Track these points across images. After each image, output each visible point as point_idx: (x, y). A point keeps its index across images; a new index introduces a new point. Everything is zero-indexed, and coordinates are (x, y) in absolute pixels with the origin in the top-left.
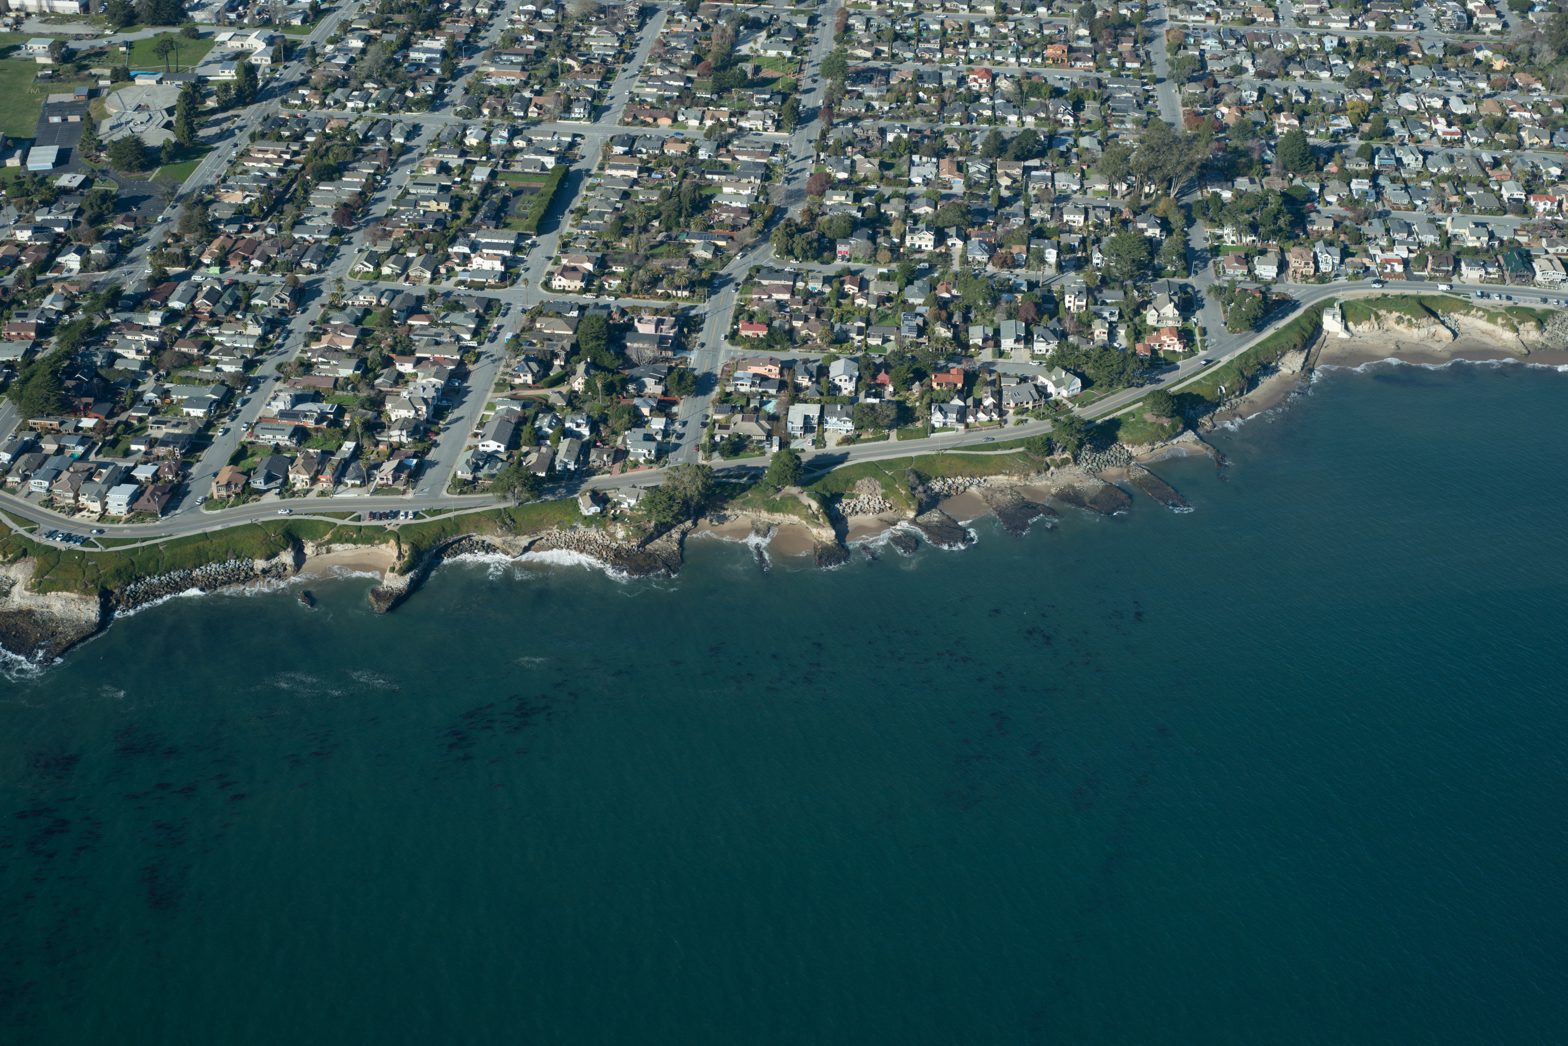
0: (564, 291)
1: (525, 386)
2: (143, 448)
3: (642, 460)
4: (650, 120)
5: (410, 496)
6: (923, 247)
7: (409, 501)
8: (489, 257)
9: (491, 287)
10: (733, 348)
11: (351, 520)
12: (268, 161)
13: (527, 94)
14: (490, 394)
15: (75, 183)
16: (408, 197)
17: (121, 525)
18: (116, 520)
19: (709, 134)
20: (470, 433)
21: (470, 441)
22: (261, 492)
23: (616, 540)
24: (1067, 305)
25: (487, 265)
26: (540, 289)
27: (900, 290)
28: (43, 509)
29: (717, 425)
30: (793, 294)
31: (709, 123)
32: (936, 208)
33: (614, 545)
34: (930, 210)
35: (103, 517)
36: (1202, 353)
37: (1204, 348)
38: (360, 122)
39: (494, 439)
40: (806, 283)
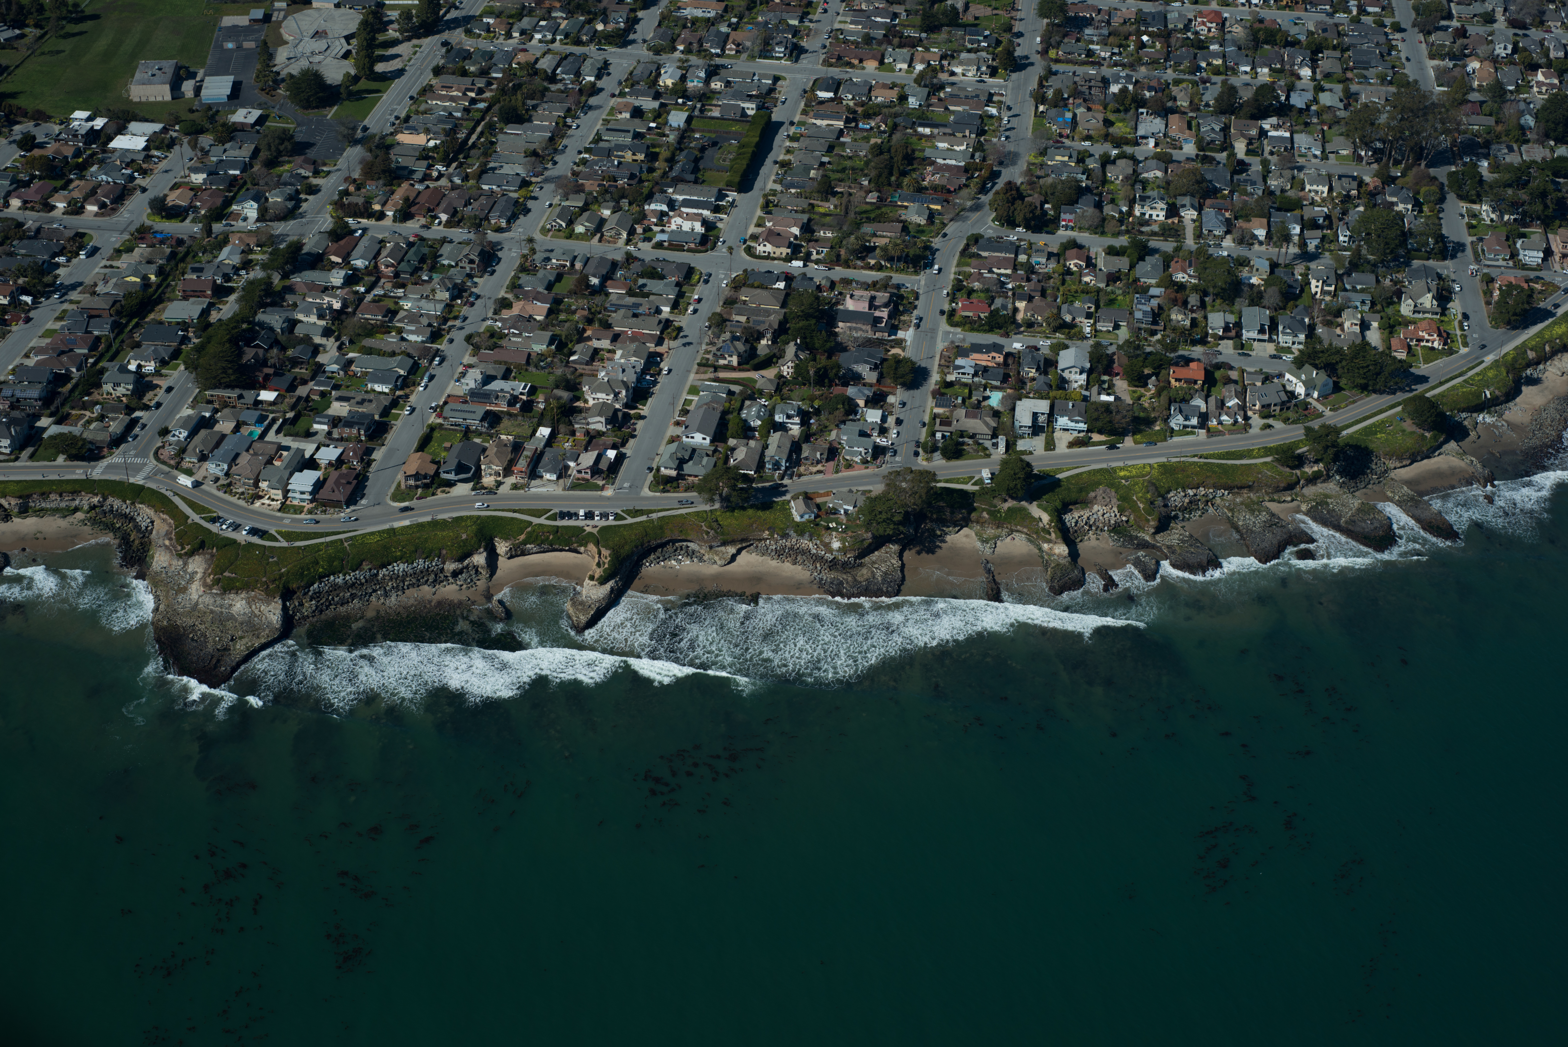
0: (768, 257)
1: (729, 368)
2: (325, 427)
3: (858, 459)
4: (856, 62)
5: (609, 492)
6: (1154, 217)
7: (608, 498)
8: (689, 217)
9: (690, 250)
10: (952, 329)
11: (547, 519)
12: (452, 99)
13: (724, 29)
14: (692, 376)
15: (251, 119)
16: (602, 144)
17: (303, 516)
18: (299, 510)
19: (920, 80)
20: (673, 421)
21: (673, 431)
22: (450, 484)
23: (831, 551)
24: (1314, 290)
25: (687, 226)
26: (743, 254)
27: (1132, 267)
28: (220, 494)
29: (938, 421)
30: (1015, 269)
31: (919, 67)
32: (1166, 172)
33: (829, 556)
34: (1159, 174)
35: (284, 508)
36: (1464, 350)
37: (1465, 344)
38: (549, 57)
39: (699, 430)
40: (1029, 256)
